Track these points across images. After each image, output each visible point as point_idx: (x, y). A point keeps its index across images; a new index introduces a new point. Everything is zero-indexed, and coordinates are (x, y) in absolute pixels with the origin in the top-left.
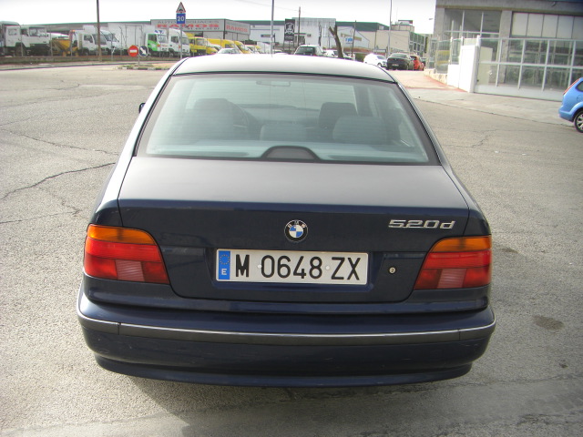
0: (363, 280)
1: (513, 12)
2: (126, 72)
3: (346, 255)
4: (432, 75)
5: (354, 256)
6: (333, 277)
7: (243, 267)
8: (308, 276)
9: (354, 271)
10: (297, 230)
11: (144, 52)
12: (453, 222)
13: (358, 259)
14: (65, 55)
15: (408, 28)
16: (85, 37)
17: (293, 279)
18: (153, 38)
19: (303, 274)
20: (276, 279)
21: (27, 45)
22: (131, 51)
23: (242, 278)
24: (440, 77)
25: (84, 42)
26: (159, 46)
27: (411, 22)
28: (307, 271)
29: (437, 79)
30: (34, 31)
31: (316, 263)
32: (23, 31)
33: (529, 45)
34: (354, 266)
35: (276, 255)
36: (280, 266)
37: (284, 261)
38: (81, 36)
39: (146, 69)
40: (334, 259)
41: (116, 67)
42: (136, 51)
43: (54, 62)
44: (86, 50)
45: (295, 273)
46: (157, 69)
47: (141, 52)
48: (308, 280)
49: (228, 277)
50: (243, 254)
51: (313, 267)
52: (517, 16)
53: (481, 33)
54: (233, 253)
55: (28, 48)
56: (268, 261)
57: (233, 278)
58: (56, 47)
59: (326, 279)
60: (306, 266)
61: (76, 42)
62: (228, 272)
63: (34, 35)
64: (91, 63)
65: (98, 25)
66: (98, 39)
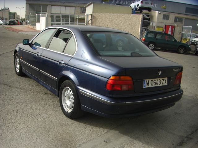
0: (167, 84)
1: (51, 6)
4: (30, 27)
5: (165, 79)
6: (163, 84)
7: (148, 84)
10: (160, 73)
15: (8, 10)
17: (156, 85)
19: (158, 84)
20: (154, 86)
23: (148, 87)
24: (33, 27)
27: (9, 8)
29: (32, 28)
31: (160, 81)
33: (63, 17)
34: (165, 81)
36: (154, 82)
37: (155, 81)
40: (162, 79)
45: (157, 84)
49: (145, 87)
50: (148, 80)
51: (159, 82)
52: (53, 7)
53: (41, 12)
54: (146, 80)
56: (152, 81)
57: (146, 87)
59: (161, 85)
60: (158, 82)
62: (145, 85)
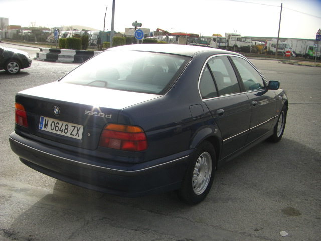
0: (80, 138)
2: (282, 65)
3: (76, 125)
5: (79, 126)
6: (71, 134)
7: (46, 125)
8: (63, 132)
9: (78, 133)
11: (294, 55)
12: (111, 116)
13: (80, 128)
14: (259, 53)
16: (272, 44)
17: (59, 132)
18: (311, 48)
19: (62, 131)
20: (54, 131)
21: (239, 46)
22: (287, 54)
23: (45, 129)
25: (271, 47)
26: (314, 53)
28: (63, 130)
30: (244, 39)
31: (66, 127)
32: (238, 39)
34: (78, 130)
35: (56, 121)
36: (56, 126)
37: (57, 124)
38: (270, 44)
39: (293, 64)
40: (72, 126)
41: (278, 61)
42: (289, 54)
43: (251, 56)
44: (272, 52)
45: (60, 130)
46: (299, 65)
47: (292, 54)
48: (63, 134)
49: (41, 128)
50: (47, 119)
51: (65, 129)
54: (45, 118)
55: (239, 48)
56: (53, 124)
57: (43, 129)
58: (255, 49)
59: (68, 135)
60: (63, 128)
61: (266, 47)
62: (42, 126)
63: (244, 41)
64: (270, 59)
65: (278, 38)
66: (277, 46)
